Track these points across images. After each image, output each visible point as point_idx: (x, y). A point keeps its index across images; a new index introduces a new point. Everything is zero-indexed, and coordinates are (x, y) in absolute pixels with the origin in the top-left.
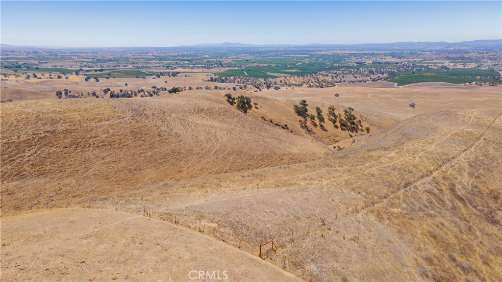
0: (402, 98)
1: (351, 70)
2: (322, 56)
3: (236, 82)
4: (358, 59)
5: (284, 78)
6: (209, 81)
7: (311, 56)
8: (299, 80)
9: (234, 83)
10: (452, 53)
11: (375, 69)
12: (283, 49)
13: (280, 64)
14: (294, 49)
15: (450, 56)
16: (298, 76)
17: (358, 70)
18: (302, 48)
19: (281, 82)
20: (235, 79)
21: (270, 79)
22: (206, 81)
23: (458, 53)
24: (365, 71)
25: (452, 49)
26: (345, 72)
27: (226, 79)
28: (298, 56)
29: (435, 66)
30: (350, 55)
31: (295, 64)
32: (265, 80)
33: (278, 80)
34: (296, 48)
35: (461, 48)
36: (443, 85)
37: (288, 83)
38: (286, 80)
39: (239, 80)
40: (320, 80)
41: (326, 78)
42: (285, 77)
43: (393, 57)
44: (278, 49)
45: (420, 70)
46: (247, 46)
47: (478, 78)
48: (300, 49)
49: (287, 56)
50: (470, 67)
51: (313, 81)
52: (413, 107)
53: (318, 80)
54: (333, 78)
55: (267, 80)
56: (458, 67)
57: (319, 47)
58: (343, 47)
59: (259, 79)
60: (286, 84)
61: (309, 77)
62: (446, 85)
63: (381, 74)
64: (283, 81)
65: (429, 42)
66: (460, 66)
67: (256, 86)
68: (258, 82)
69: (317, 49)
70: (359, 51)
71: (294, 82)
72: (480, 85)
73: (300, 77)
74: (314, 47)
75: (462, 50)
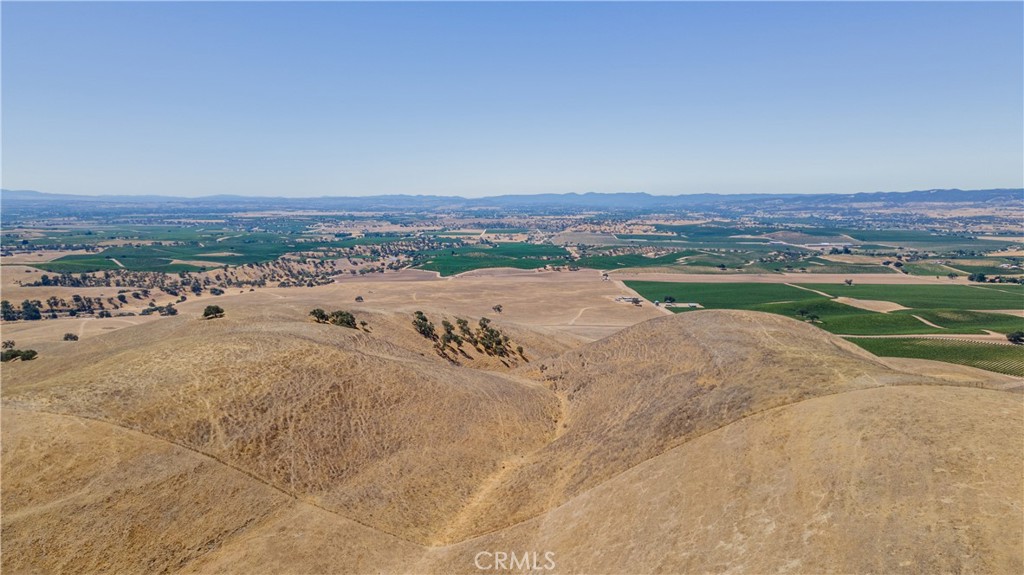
1: (338, 249)
2: (257, 221)
3: (112, 284)
4: (331, 227)
5: (222, 271)
6: (37, 284)
7: (233, 222)
8: (254, 273)
9: (108, 285)
10: (480, 216)
11: (379, 247)
12: (155, 206)
14: (182, 206)
15: (482, 221)
16: (251, 266)
17: (352, 249)
18: (201, 205)
19: (218, 278)
20: (107, 276)
21: (194, 274)
22: (29, 285)
23: (487, 214)
24: (365, 251)
25: (476, 209)
26: (331, 254)
27: (84, 278)
28: (203, 221)
29: (469, 238)
30: (315, 220)
31: (213, 240)
32: (182, 276)
33: (212, 275)
34: (187, 203)
35: (490, 208)
36: (509, 272)
37: (234, 281)
38: (228, 274)
39: (119, 278)
40: (295, 272)
41: (305, 267)
42: (225, 269)
43: (394, 222)
44: (142, 206)
45: (450, 246)
47: (545, 258)
48: (194, 206)
49: (176, 221)
50: (519, 241)
51: (282, 273)
54: (316, 266)
55: (186, 276)
56: (504, 241)
57: (236, 203)
59: (167, 274)
60: (230, 282)
61: (271, 267)
62: (514, 272)
63: (392, 255)
64: (223, 277)
65: (434, 196)
66: (504, 239)
67: (168, 290)
68: (167, 282)
69: (234, 206)
70: (321, 210)
71: (246, 278)
72: (558, 269)
73: (255, 266)
74: (226, 203)
75: (493, 212)
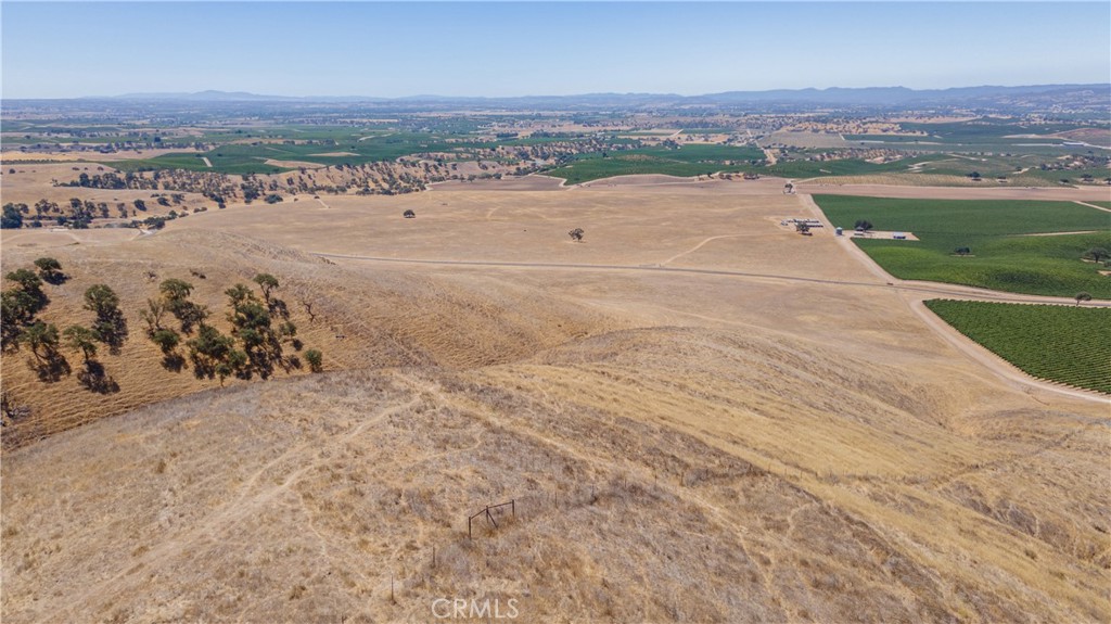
0: (564, 214)
1: (477, 150)
2: (429, 122)
3: (160, 186)
4: (504, 126)
5: (298, 173)
6: (74, 184)
7: (405, 121)
8: (339, 176)
9: (155, 187)
10: (685, 115)
11: (530, 148)
12: (346, 106)
13: (316, 139)
14: (372, 106)
15: (682, 120)
16: (340, 168)
17: (494, 150)
18: (392, 105)
19: (290, 181)
20: (157, 177)
21: (261, 177)
22: (64, 185)
23: (696, 115)
24: (508, 153)
25: (687, 107)
26: (464, 156)
27: (130, 178)
28: (375, 121)
29: (654, 139)
30: (490, 118)
31: (355, 139)
32: (246, 179)
33: (283, 178)
34: (379, 103)
35: (704, 106)
37: (310, 185)
38: (305, 177)
39: (170, 179)
40: (396, 176)
41: (412, 170)
43: (577, 122)
44: (335, 106)
45: (623, 148)
46: (262, 100)
47: (728, 163)
49: (348, 120)
50: (715, 143)
51: (379, 177)
52: (580, 237)
53: (390, 175)
54: (427, 170)
55: (251, 179)
56: (695, 142)
57: (432, 102)
58: (482, 103)
59: (229, 176)
61: (367, 169)
63: (542, 158)
64: (296, 181)
65: (647, 94)
66: (698, 140)
68: (223, 185)
69: (425, 106)
70: (511, 110)
71: (327, 182)
72: (729, 177)
73: (345, 168)
74: (419, 102)
75: (705, 110)
